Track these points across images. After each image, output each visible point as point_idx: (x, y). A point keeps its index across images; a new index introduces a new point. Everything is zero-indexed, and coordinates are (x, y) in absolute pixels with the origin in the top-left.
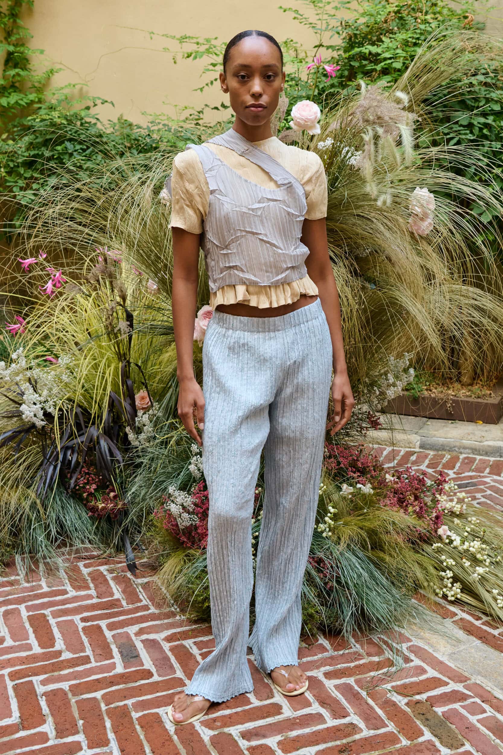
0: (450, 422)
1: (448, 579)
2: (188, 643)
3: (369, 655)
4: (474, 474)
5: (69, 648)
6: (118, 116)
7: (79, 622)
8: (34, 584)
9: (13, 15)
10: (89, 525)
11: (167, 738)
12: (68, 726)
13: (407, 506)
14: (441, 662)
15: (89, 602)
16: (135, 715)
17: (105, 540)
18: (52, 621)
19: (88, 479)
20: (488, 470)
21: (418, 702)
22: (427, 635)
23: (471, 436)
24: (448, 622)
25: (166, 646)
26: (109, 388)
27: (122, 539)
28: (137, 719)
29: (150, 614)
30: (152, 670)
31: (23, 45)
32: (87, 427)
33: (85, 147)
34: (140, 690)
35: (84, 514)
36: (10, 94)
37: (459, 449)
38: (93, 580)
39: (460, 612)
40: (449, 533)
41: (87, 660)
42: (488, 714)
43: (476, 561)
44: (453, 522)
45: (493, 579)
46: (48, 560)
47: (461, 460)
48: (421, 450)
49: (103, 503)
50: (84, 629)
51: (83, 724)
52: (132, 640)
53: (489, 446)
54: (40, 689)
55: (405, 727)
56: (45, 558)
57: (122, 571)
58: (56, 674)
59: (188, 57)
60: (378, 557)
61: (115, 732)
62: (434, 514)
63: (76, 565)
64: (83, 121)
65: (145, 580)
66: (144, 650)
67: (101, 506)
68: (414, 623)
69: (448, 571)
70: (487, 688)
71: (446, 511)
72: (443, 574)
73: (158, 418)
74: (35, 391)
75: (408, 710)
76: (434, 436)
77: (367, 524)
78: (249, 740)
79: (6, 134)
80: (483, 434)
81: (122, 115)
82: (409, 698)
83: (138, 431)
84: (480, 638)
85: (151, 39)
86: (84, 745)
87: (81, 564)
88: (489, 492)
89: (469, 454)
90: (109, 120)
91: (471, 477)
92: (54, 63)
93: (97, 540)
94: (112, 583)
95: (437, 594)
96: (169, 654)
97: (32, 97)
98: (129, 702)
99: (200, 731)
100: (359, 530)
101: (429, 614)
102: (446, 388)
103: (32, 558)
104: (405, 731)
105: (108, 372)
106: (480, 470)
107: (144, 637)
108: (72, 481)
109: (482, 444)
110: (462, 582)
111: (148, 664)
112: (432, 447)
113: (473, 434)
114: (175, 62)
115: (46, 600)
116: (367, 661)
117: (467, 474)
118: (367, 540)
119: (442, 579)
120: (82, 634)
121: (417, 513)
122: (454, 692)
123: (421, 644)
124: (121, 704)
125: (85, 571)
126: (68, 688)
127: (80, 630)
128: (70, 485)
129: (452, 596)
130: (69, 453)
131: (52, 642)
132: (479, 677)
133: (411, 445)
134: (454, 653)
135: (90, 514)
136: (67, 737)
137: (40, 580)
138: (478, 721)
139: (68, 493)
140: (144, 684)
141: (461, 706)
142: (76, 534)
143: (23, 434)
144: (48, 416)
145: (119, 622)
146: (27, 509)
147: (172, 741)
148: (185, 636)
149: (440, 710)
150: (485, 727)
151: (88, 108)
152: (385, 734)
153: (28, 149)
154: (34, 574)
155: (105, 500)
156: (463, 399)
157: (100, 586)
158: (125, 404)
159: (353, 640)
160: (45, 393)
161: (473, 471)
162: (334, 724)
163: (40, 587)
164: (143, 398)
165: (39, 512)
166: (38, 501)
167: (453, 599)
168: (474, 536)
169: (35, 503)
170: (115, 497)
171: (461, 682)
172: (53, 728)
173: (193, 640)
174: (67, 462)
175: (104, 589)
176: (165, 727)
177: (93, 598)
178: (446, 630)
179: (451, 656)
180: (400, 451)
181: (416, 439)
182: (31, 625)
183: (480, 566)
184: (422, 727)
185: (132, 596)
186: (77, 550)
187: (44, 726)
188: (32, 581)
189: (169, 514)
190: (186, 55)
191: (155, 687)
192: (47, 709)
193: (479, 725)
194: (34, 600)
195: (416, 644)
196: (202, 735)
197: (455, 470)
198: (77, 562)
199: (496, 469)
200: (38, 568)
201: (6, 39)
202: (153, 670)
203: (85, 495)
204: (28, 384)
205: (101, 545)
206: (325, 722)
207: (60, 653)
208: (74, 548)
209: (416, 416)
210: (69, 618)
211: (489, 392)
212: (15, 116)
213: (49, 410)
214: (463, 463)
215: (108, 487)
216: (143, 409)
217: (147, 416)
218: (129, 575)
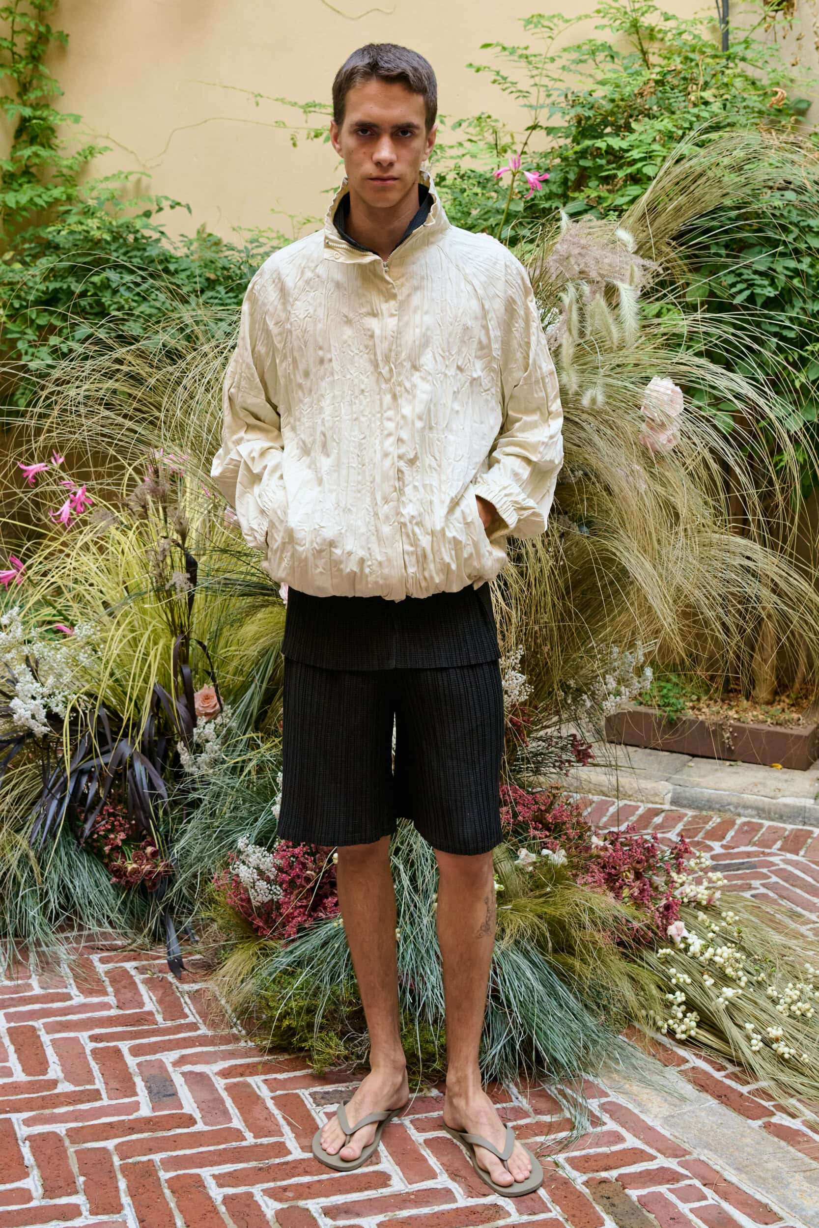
0: (728, 763)
1: (679, 1005)
2: (256, 1082)
3: (537, 1112)
4: (755, 849)
5: (69, 1077)
6: (198, 226)
7: (88, 1041)
8: (20, 982)
9: (33, 57)
10: (110, 898)
11: (210, 1208)
12: (61, 1183)
13: (621, 887)
14: (651, 1128)
15: (105, 1013)
16: (164, 1175)
17: (136, 921)
18: (46, 1038)
19: (113, 825)
20: (779, 844)
21: (603, 1181)
22: (635, 1088)
23: (760, 787)
24: (672, 1073)
25: (220, 1084)
26: (153, 680)
27: (163, 923)
28: (167, 1181)
29: (199, 1036)
30: (195, 1116)
31: (47, 106)
32: (114, 740)
33: (139, 280)
34: (175, 1143)
35: (104, 879)
36: (21, 185)
37: (736, 808)
38: (113, 981)
39: (694, 1057)
40: (685, 933)
41: (95, 1095)
42: (710, 1202)
43: (724, 979)
44: (696, 917)
45: (748, 1007)
46: (44, 948)
47: (736, 827)
48: (674, 808)
49: (135, 862)
50: (94, 1051)
51: (85, 1182)
52: (167, 1071)
53: (786, 805)
54: (22, 1131)
55: (578, 1213)
56: (38, 944)
57: (160, 972)
58: (47, 1111)
59: (316, 136)
60: (565, 964)
61: (132, 1196)
62: (664, 902)
63: (88, 959)
64: (139, 236)
65: (196, 987)
66: (186, 1087)
67: (131, 866)
68: (617, 1071)
69: (678, 993)
70: (715, 1167)
71: (686, 900)
72: (670, 997)
73: (229, 730)
74: (35, 678)
75: (586, 1191)
76: (698, 785)
77: (550, 910)
78: (334, 1218)
79: (11, 253)
80: (780, 785)
81: (204, 227)
82: (591, 1175)
83: (197, 749)
84: (719, 1097)
85: (257, 104)
86: (85, 1209)
87: (95, 958)
88: (774, 879)
89: (752, 816)
90: (182, 235)
91: (749, 854)
92: (96, 137)
93: (123, 921)
94: (142, 988)
95: (659, 1029)
96: (224, 1094)
97: (57, 192)
98: (157, 1157)
99: (261, 1203)
100: (536, 920)
101: (641, 1057)
102: (725, 707)
103: (18, 943)
104: (576, 1220)
105: (152, 653)
106: (766, 843)
107: (187, 1068)
108: (88, 826)
109: (774, 801)
110: (700, 1012)
111: (189, 1105)
112: (692, 804)
113: (764, 785)
114: (294, 145)
115: (37, 1006)
116: (534, 1121)
117: (743, 849)
118: (548, 935)
119: (668, 1005)
120: (90, 1058)
121: (635, 898)
122: (662, 1169)
123: (622, 1100)
124: (144, 1159)
125: (101, 968)
126: (64, 1132)
127: (88, 1052)
128: (83, 832)
129: (683, 1032)
130: (84, 780)
131: (43, 1064)
132: (706, 1151)
133: (657, 799)
134: (673, 1116)
135: (114, 879)
136: (60, 1196)
137: (30, 977)
138: (691, 1210)
139: (79, 843)
140: (181, 1134)
141: (669, 1189)
142: (89, 911)
143: (12, 746)
144: (54, 719)
145: (149, 1044)
146: (15, 864)
147: (218, 1213)
148: (251, 1070)
149: (634, 1194)
150: (701, 1219)
151: (147, 214)
152: (545, 1222)
153: (46, 279)
154: (20, 968)
155: (138, 859)
156: (752, 725)
157: (123, 990)
158: (178, 706)
159: (514, 1090)
160: (51, 680)
161: (754, 845)
162: (468, 1204)
163: (29, 987)
164: (207, 698)
165: (32, 871)
166: (32, 854)
167: (684, 1037)
168: (726, 939)
169: (27, 856)
170: (154, 854)
171: (676, 1156)
172: (39, 1184)
173: (263, 1077)
174: (80, 794)
175: (129, 995)
176: (208, 1194)
177: (111, 1007)
178: (666, 1083)
179: (666, 1119)
180: (638, 808)
181: (665, 789)
182: (13, 1041)
183: (728, 986)
184: (604, 1215)
185: (172, 1008)
186: (89, 935)
187: (26, 1181)
188: (18, 979)
189: (236, 882)
190: (313, 134)
191: (198, 1139)
192: (32, 1159)
193: (692, 1216)
194: (20, 1005)
195: (614, 1100)
196: (264, 1208)
197: (724, 842)
198: (89, 954)
199: (794, 843)
200: (26, 958)
201: (20, 95)
202: (197, 1115)
203: (107, 849)
204: (24, 666)
205: (129, 931)
206: (454, 1200)
207: (54, 1083)
208: (85, 933)
209: (672, 752)
210: (72, 1035)
211: (795, 716)
212: (28, 223)
213: (56, 710)
214: (740, 831)
215: (143, 838)
216: (206, 715)
217: (212, 726)
218: (170, 977)
